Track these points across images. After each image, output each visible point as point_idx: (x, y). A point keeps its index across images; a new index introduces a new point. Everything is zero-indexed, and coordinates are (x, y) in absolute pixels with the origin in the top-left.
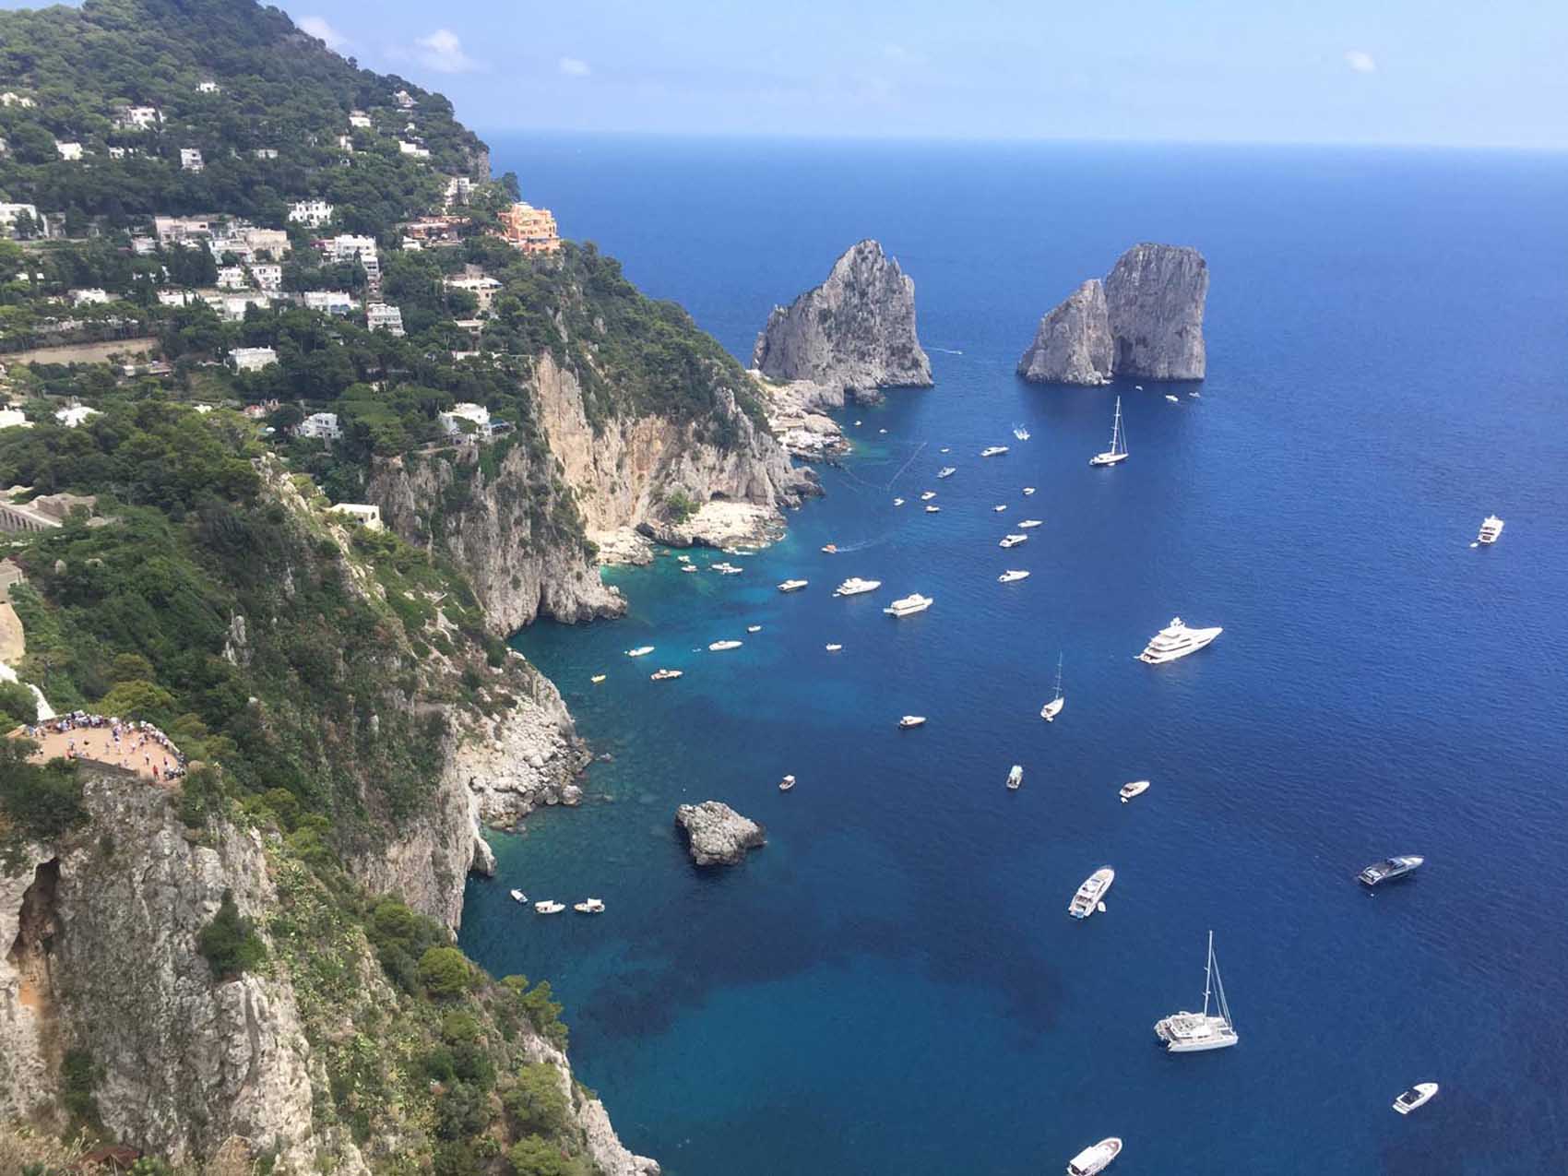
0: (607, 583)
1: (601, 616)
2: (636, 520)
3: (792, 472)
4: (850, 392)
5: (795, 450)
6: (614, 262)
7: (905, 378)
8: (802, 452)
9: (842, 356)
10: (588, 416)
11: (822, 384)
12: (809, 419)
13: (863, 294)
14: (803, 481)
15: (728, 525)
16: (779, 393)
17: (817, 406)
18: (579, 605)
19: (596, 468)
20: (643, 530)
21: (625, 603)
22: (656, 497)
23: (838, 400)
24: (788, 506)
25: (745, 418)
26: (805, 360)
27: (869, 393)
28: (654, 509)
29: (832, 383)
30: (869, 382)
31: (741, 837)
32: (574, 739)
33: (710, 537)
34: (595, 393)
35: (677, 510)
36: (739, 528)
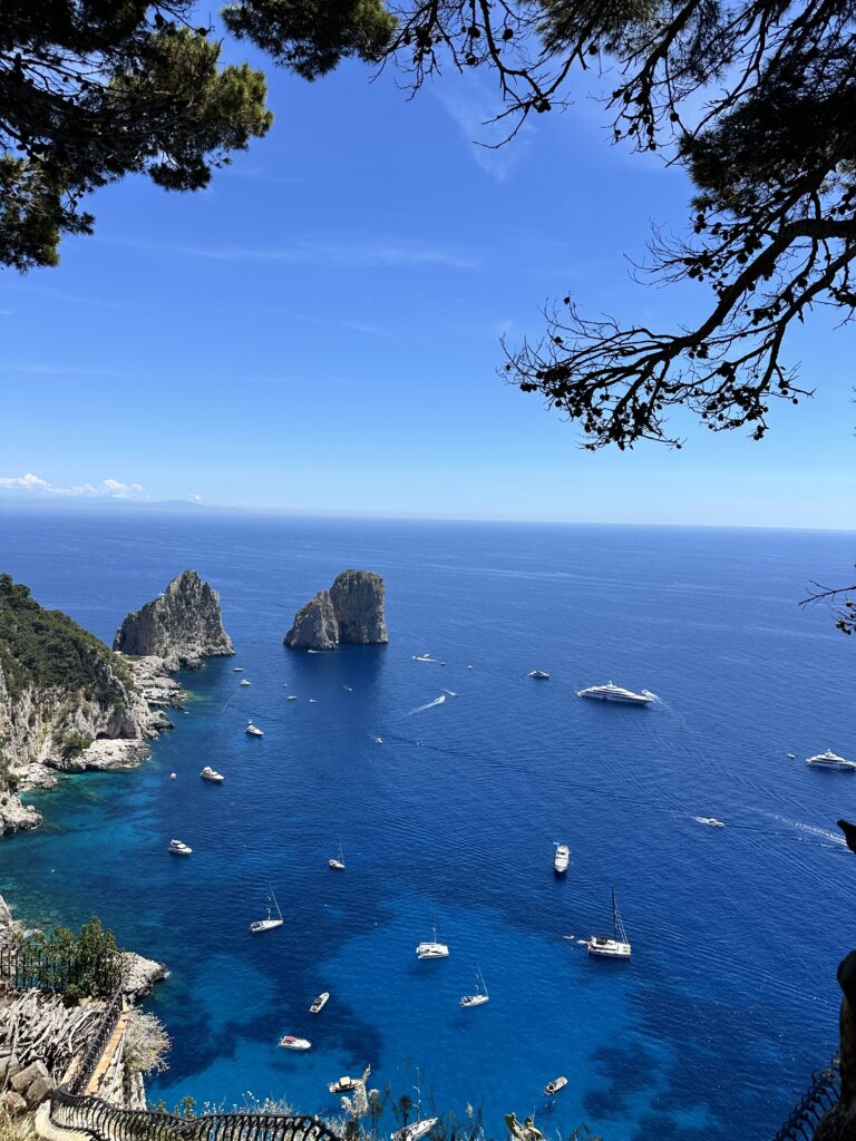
0: (25, 804)
1: (23, 828)
2: (41, 758)
3: (151, 715)
4: (183, 661)
5: (150, 701)
6: (25, 588)
7: (217, 650)
8: (156, 702)
9: (175, 640)
10: (8, 689)
11: (164, 658)
12: (158, 681)
13: (188, 603)
14: (159, 720)
15: (110, 754)
16: (136, 664)
17: (162, 671)
18: (5, 822)
19: (14, 723)
20: (48, 764)
21: (41, 817)
22: (58, 740)
23: (175, 667)
24: (151, 738)
25: (120, 683)
26: (152, 645)
27: (195, 661)
28: (57, 748)
29: (171, 657)
30: (194, 654)
32: (11, 923)
33: (98, 763)
34: (13, 673)
35: (73, 748)
36: (118, 756)
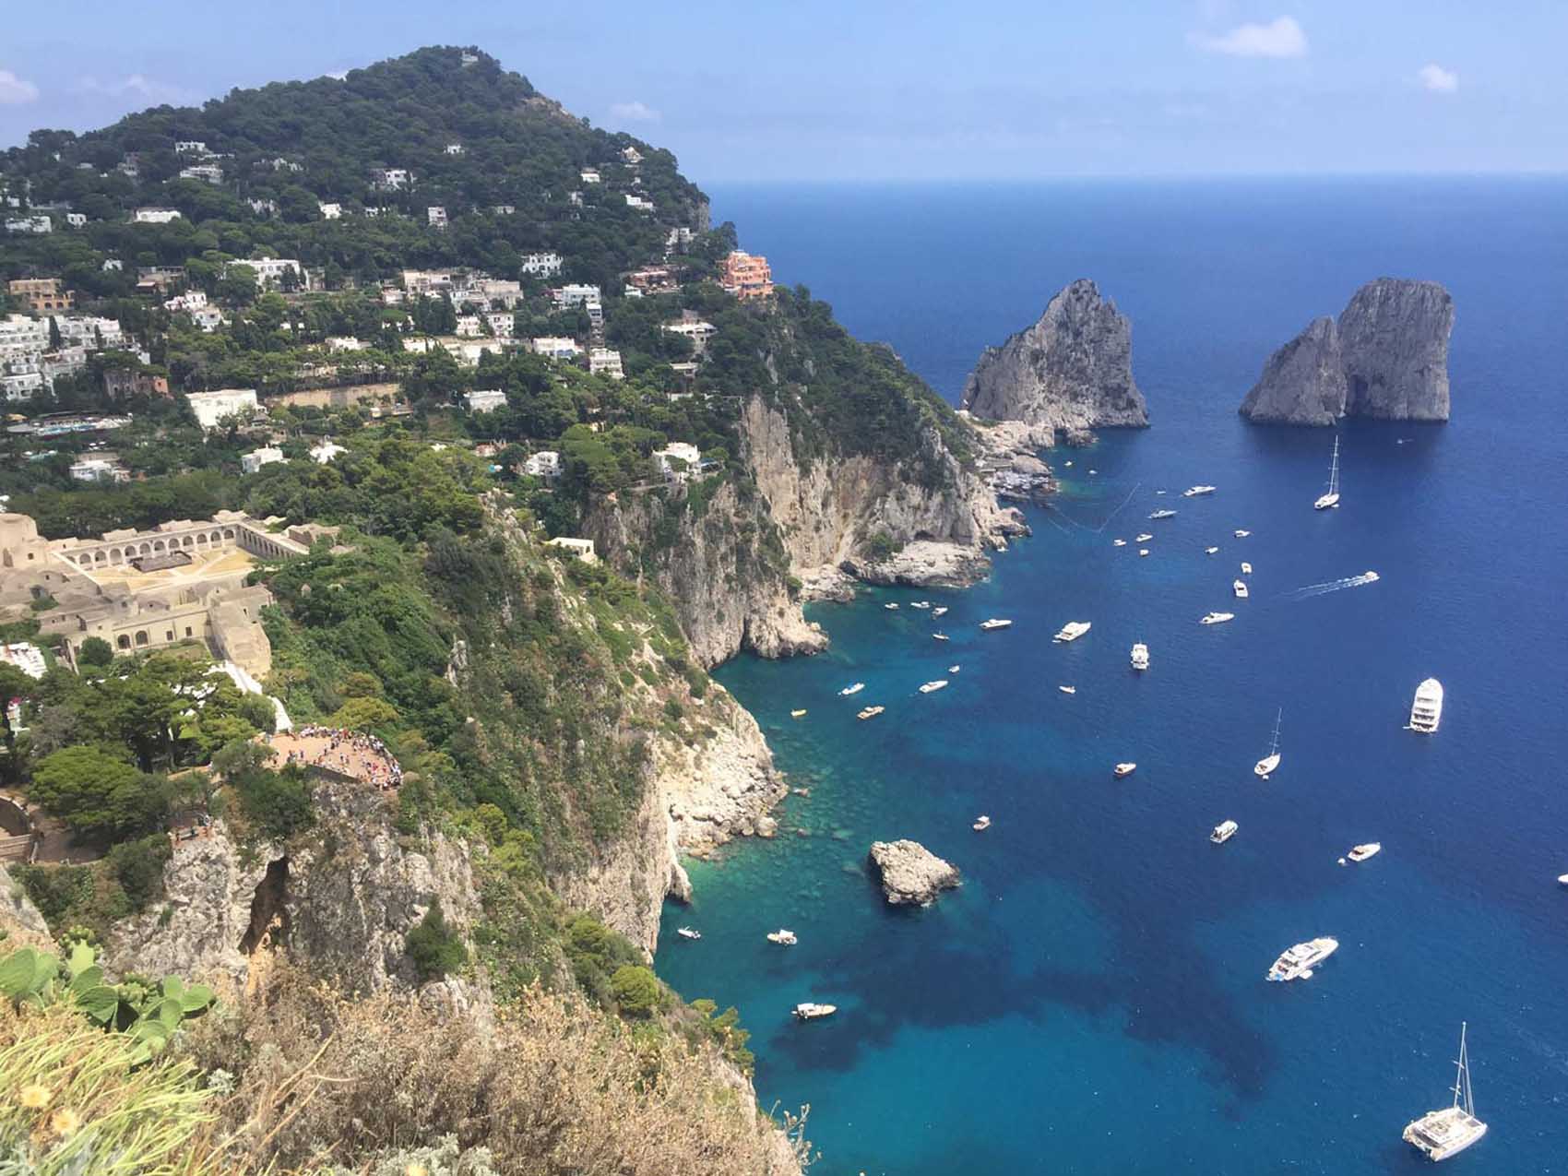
0: (809, 618)
1: (802, 652)
2: (840, 558)
3: (998, 512)
4: (1061, 433)
5: (1003, 491)
6: (825, 305)
7: (1119, 418)
8: (1010, 493)
9: (1054, 396)
10: (795, 456)
11: (1032, 425)
12: (1016, 460)
13: (1077, 334)
14: (1008, 521)
15: (931, 565)
16: (988, 433)
17: (1026, 447)
18: (781, 640)
19: (802, 507)
20: (847, 568)
21: (826, 640)
22: (860, 535)
23: (1048, 441)
24: (995, 548)
25: (952, 458)
26: (1016, 401)
27: (1081, 434)
28: (858, 548)
29: (1043, 425)
30: (1081, 422)
31: (934, 877)
32: (772, 771)
33: (913, 575)
34: (803, 433)
35: (880, 549)
36: (942, 568)
